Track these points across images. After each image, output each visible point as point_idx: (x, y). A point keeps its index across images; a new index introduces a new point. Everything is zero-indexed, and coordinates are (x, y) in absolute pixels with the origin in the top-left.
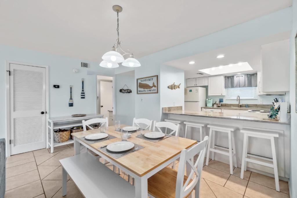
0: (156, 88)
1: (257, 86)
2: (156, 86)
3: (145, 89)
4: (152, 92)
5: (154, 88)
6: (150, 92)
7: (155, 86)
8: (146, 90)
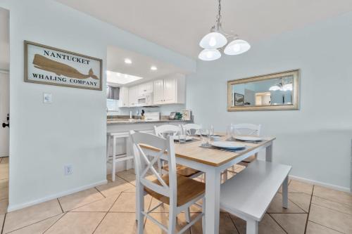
0: (98, 81)
1: (118, 99)
2: (99, 77)
3: (62, 76)
4: (85, 85)
5: (90, 80)
6: (78, 84)
7: (95, 77)
8: (68, 79)
